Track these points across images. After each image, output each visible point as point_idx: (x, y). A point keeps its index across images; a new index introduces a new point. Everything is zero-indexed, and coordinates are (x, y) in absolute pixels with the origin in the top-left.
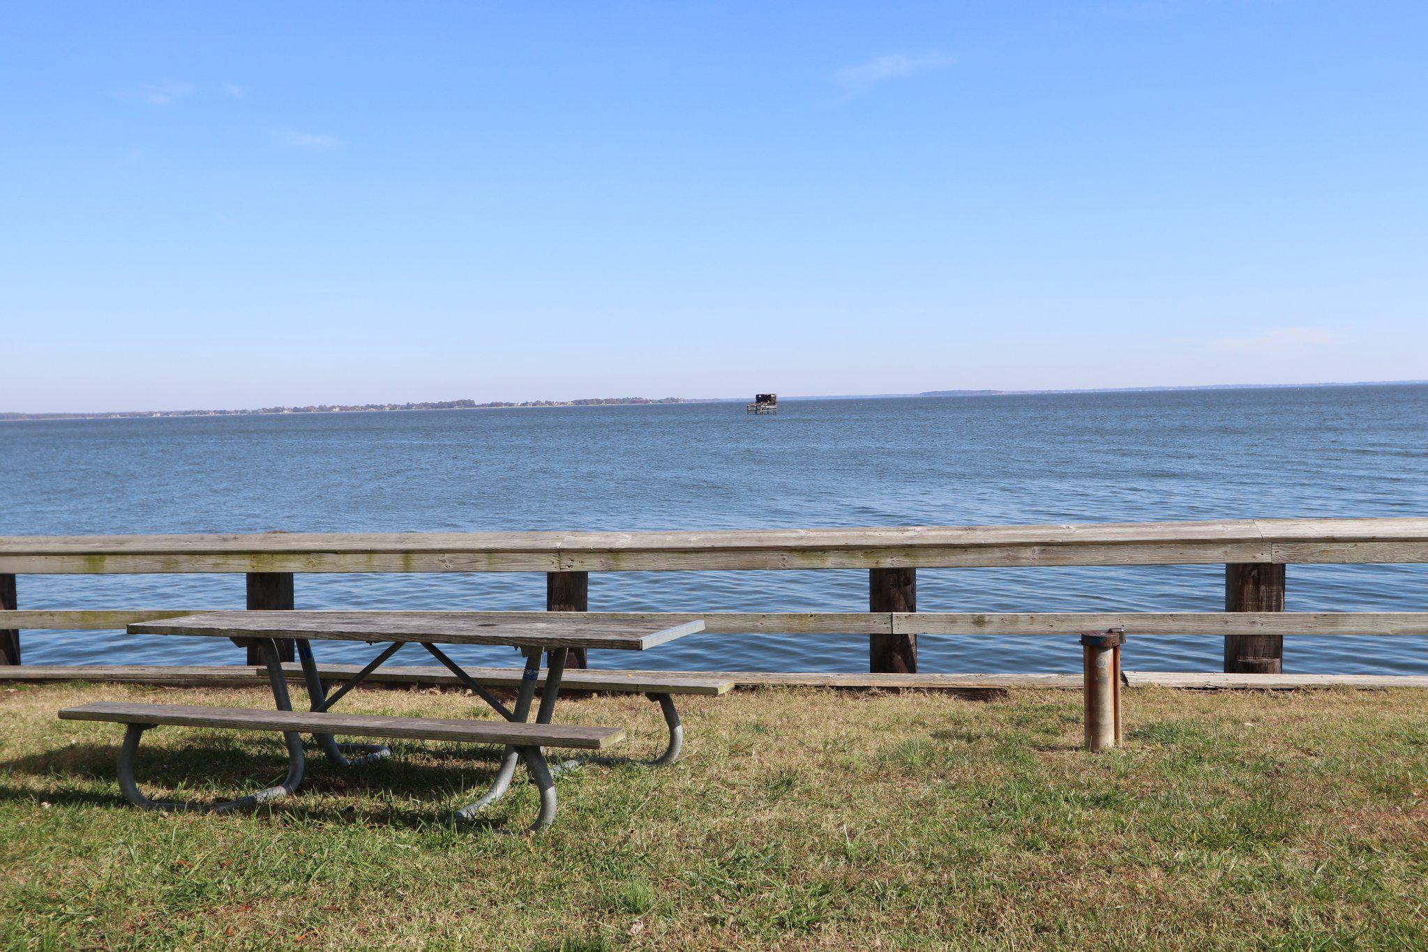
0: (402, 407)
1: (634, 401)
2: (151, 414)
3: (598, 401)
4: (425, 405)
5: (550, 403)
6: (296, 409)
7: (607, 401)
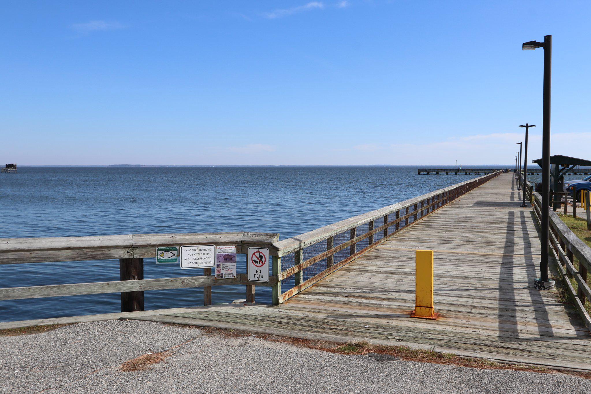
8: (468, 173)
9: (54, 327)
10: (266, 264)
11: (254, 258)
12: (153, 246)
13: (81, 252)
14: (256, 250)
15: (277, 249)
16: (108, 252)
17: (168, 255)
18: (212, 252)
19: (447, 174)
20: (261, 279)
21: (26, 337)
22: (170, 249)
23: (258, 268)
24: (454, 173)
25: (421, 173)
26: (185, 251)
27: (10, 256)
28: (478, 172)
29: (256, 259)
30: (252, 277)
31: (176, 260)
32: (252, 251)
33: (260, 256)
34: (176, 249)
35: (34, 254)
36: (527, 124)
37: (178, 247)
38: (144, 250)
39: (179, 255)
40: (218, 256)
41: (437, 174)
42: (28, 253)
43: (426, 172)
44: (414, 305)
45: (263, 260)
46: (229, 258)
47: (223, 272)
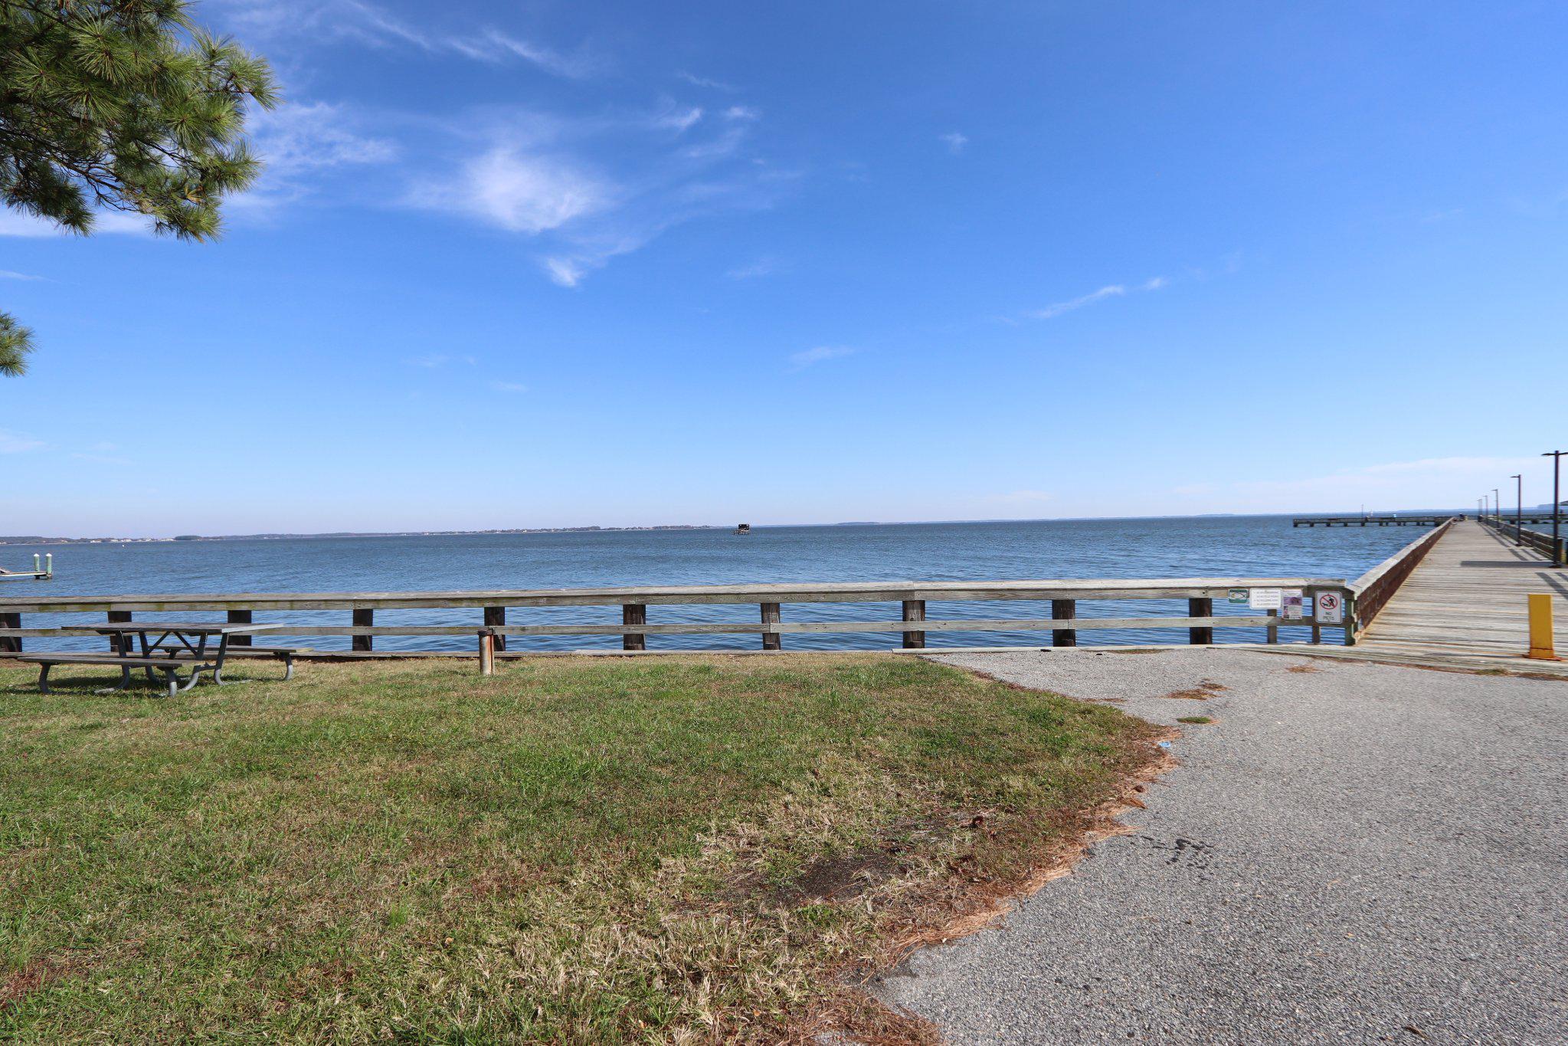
0: (561, 530)
1: (686, 527)
2: (423, 533)
3: (667, 527)
4: (574, 529)
5: (641, 528)
6: (503, 531)
7: (671, 527)
8: (1384, 524)
9: (1155, 651)
10: (1338, 607)
11: (1323, 601)
12: (1226, 588)
13: (1164, 591)
14: (1326, 594)
15: (1352, 593)
16: (1186, 592)
17: (1238, 596)
18: (1279, 595)
19: (1346, 525)
20: (1331, 621)
21: (1134, 656)
22: (1241, 591)
23: (1328, 611)
24: (1360, 524)
25: (1315, 525)
26: (1253, 592)
27: (1110, 593)
28: (1405, 522)
29: (1326, 603)
30: (1320, 618)
31: (1245, 601)
32: (1319, 595)
33: (1331, 600)
34: (1246, 591)
35: (1128, 592)
36: (1557, 452)
37: (1247, 590)
38: (1217, 591)
39: (1248, 597)
40: (1285, 599)
41: (1328, 525)
42: (1123, 591)
43: (1308, 522)
44: (1528, 646)
45: (1335, 603)
46: (1296, 601)
47: (1290, 613)
